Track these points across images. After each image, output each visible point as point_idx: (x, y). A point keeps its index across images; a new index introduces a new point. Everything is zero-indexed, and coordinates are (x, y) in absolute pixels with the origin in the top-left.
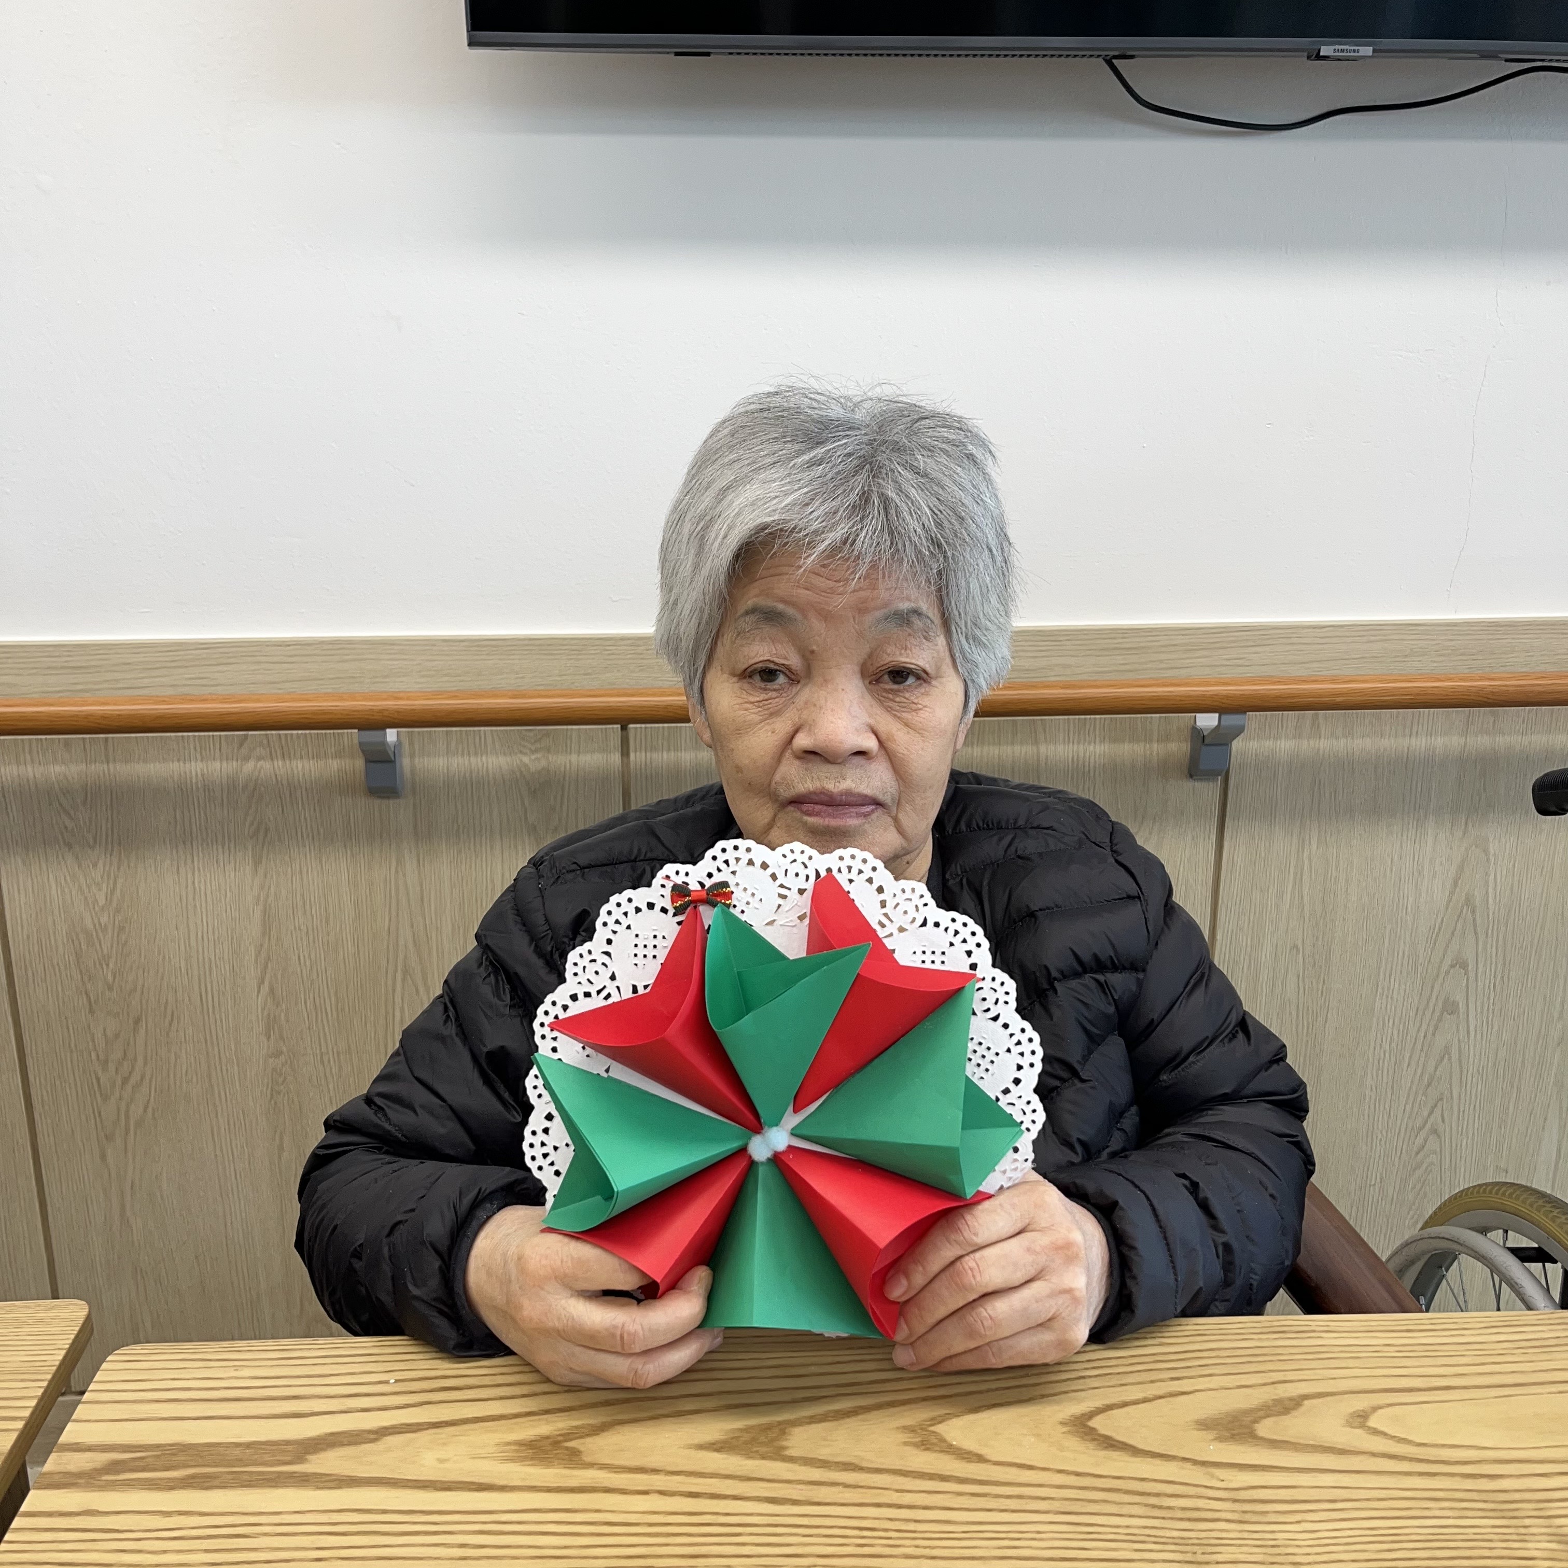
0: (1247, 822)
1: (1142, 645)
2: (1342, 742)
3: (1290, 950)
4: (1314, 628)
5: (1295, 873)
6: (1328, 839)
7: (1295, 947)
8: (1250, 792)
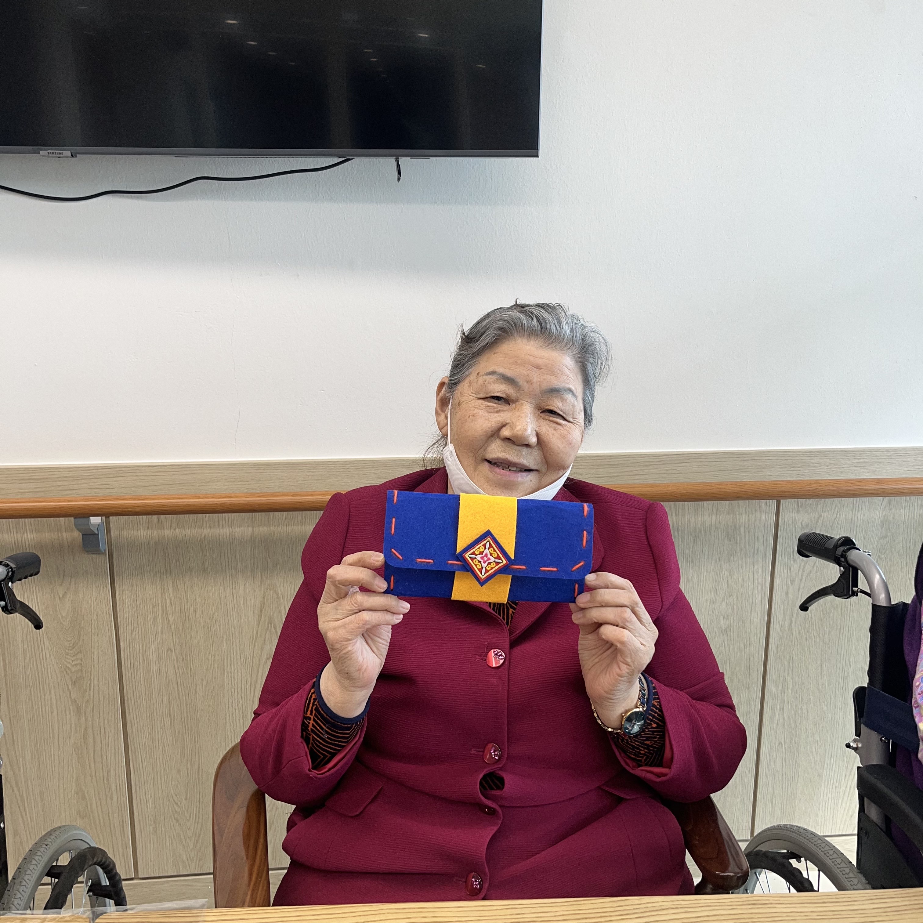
0: (128, 578)
1: (45, 477)
2: (178, 531)
3: (167, 651)
4: (149, 467)
5: (162, 607)
6: (179, 587)
7: (169, 649)
8: (127, 561)
